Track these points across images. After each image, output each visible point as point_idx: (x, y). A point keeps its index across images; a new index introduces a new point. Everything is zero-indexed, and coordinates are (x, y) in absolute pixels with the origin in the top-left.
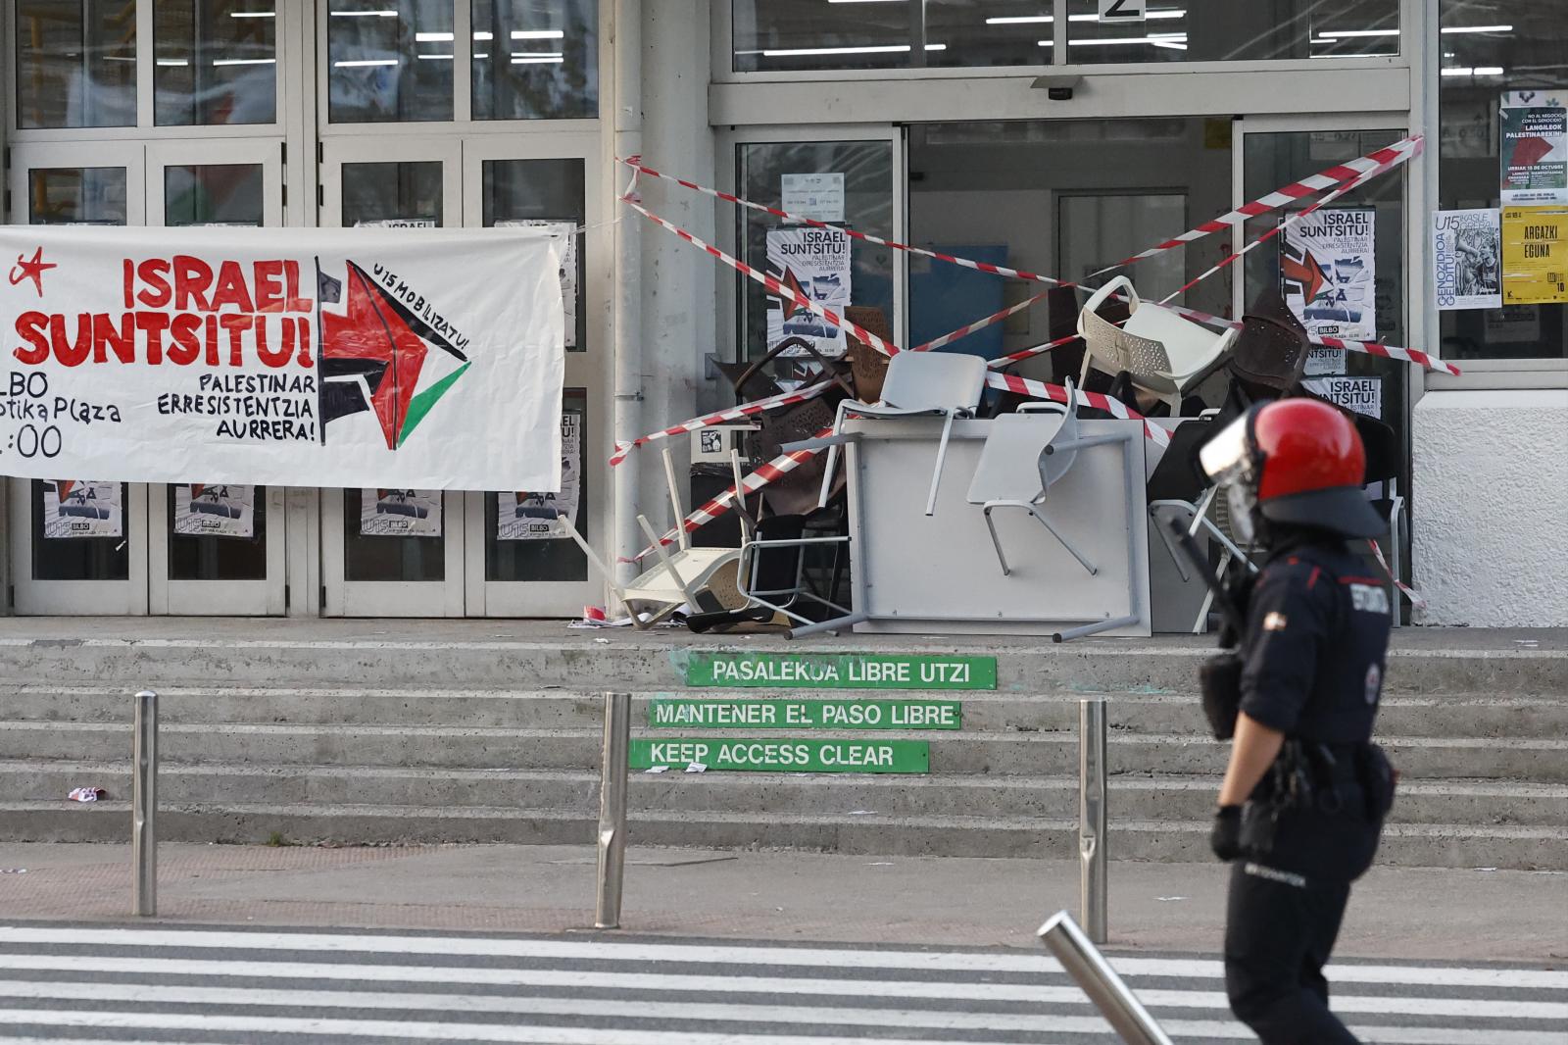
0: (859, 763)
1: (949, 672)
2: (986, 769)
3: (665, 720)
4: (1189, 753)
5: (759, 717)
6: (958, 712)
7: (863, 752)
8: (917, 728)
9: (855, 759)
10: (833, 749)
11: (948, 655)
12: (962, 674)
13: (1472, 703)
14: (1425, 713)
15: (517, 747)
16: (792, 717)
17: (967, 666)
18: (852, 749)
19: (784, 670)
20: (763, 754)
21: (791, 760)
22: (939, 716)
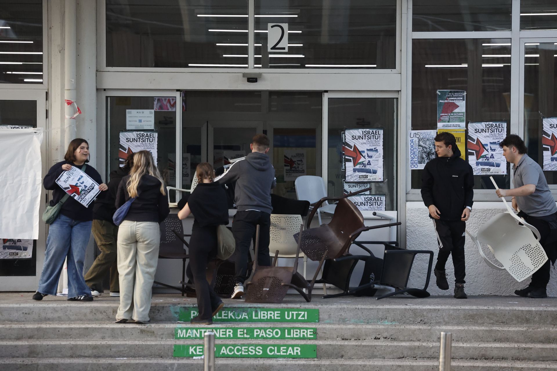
0: (285, 354)
1: (298, 315)
2: (342, 357)
3: (182, 336)
4: (433, 350)
5: (226, 334)
6: (315, 332)
7: (287, 350)
8: (296, 339)
9: (283, 352)
10: (273, 348)
11: (297, 308)
12: (304, 316)
13: (543, 329)
14: (523, 333)
15: (126, 349)
16: (240, 334)
17: (306, 313)
18: (282, 348)
19: (223, 315)
20: (241, 350)
21: (254, 353)
22: (307, 334)
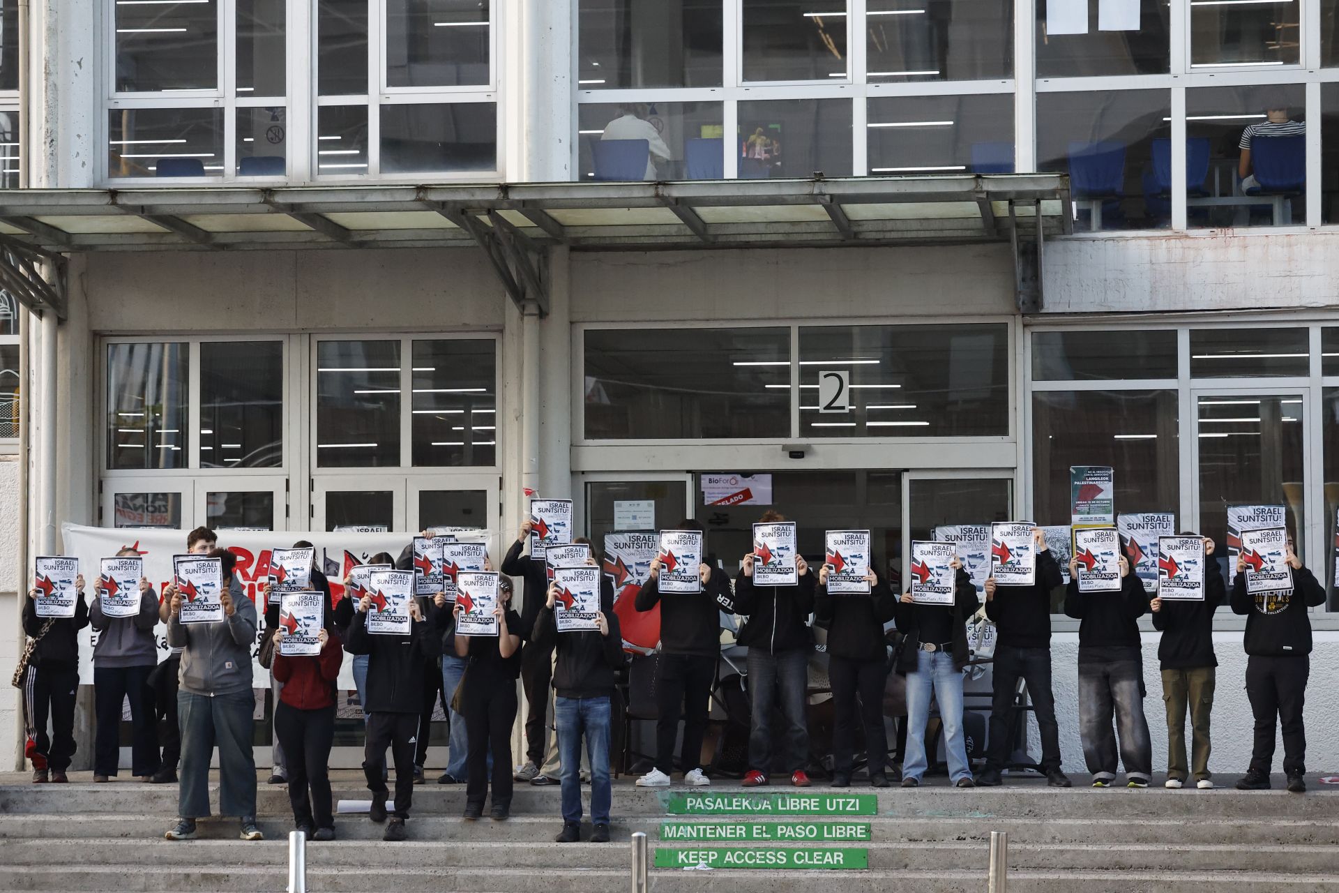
0: (821, 863)
1: (845, 804)
2: (906, 866)
3: (670, 836)
4: (1041, 856)
5: (735, 833)
6: (868, 830)
7: (823, 856)
8: (840, 840)
9: (818, 860)
10: (802, 854)
11: (845, 794)
12: (854, 806)
13: (1209, 822)
14: (1178, 829)
15: (586, 854)
16: (757, 833)
17: (857, 800)
18: (815, 854)
19: (734, 804)
20: (755, 857)
21: (774, 861)
22: (856, 832)
